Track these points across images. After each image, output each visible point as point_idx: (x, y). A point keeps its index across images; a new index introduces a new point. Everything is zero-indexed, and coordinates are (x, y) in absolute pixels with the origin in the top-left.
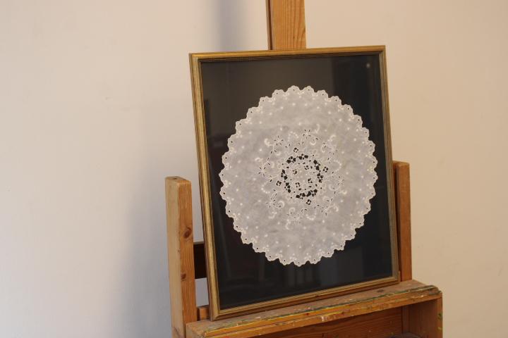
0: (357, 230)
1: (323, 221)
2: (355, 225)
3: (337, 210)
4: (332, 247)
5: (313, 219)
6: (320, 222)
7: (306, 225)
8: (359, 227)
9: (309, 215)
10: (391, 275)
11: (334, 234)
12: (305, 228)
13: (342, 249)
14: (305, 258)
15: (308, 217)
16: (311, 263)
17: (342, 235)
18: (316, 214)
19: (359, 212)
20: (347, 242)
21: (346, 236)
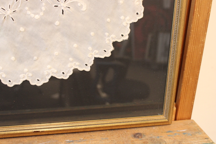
0: (115, 44)
1: (57, 23)
2: (113, 36)
3: (84, 8)
4: (69, 65)
5: (37, 17)
6: (51, 23)
7: (25, 25)
8: (120, 41)
9: (31, 9)
10: (162, 113)
11: (75, 45)
12: (22, 29)
13: (88, 69)
14: (22, 75)
15: (29, 12)
16: (32, 83)
17: (90, 48)
18: (43, 9)
19: (122, 17)
20: (97, 60)
21: (97, 51)
